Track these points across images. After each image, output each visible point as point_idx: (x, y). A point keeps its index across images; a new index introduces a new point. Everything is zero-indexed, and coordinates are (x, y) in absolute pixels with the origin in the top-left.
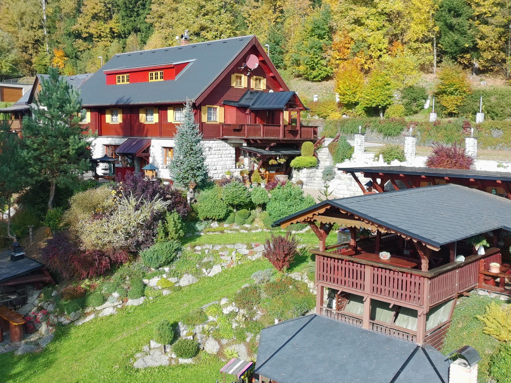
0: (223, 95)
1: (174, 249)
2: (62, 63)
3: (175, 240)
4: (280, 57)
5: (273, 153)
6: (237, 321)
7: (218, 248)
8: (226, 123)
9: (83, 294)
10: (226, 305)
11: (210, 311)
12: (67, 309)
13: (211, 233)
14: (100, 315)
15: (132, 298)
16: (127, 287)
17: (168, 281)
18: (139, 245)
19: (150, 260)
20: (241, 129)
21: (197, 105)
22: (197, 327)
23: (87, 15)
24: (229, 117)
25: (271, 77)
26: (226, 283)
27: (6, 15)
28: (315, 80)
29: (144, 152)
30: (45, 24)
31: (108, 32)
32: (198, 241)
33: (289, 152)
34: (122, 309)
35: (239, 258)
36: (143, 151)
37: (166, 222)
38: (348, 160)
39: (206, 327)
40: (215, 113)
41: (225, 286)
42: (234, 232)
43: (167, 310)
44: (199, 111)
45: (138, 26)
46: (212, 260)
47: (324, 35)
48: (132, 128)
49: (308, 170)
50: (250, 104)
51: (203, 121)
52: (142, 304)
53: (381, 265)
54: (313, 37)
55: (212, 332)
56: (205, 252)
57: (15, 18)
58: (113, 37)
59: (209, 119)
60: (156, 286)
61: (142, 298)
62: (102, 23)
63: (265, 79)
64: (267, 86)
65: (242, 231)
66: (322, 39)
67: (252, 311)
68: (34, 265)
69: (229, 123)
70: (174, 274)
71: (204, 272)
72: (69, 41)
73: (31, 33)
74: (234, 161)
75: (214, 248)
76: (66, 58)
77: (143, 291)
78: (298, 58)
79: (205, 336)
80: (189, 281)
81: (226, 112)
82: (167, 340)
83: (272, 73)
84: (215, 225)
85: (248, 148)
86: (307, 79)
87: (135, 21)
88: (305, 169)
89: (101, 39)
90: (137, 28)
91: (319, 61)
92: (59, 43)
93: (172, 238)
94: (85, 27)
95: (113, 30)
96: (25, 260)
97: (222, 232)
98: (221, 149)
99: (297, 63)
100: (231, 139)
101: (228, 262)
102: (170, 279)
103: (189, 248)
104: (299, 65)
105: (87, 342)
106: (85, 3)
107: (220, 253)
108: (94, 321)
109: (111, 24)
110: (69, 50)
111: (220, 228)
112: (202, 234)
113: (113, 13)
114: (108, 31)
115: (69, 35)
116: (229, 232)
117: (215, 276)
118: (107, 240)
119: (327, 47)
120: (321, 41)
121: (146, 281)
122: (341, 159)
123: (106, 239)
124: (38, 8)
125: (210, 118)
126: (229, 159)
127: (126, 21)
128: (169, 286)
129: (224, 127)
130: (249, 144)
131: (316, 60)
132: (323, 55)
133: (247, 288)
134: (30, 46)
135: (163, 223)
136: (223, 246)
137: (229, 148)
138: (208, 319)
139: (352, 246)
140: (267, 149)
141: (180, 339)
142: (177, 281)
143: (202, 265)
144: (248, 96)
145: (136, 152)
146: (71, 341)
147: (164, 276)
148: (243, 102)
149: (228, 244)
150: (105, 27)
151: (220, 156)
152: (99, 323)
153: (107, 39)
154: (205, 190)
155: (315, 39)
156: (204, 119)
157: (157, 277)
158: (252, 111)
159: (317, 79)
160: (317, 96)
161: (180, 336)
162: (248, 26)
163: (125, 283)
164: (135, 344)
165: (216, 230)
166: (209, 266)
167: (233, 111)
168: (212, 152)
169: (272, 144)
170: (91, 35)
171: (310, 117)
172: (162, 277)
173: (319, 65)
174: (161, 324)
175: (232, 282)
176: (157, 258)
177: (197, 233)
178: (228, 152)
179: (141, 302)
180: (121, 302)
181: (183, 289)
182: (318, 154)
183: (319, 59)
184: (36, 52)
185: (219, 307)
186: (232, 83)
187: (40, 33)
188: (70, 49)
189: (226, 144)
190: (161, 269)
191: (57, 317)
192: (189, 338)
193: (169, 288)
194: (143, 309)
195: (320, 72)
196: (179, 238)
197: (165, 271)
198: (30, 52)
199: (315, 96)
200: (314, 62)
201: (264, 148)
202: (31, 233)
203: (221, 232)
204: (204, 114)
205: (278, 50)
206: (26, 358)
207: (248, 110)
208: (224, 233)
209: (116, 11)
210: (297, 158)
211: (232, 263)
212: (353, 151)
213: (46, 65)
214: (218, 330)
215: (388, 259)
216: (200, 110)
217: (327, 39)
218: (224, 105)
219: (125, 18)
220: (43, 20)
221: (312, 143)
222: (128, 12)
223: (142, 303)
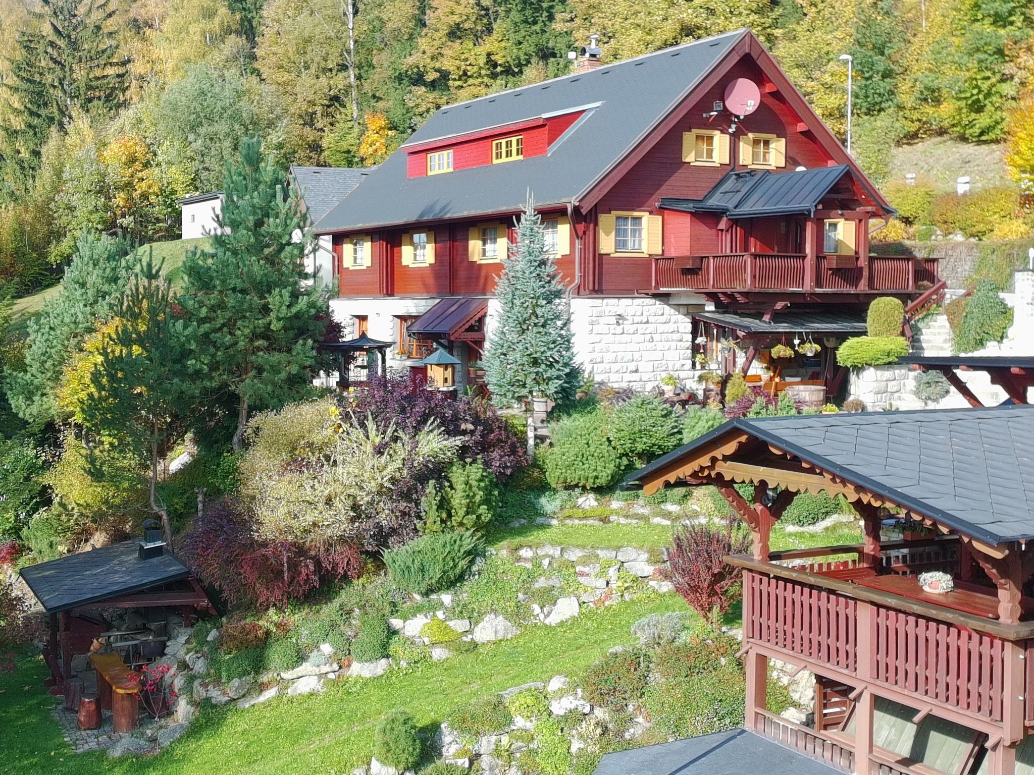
0: (661, 185)
1: (462, 551)
2: (381, 144)
3: (467, 529)
4: (886, 85)
5: (783, 328)
6: (581, 736)
7: (574, 555)
8: (667, 255)
9: (261, 640)
10: (561, 694)
11: (517, 704)
12: (228, 670)
13: (577, 521)
14: (289, 691)
15: (360, 660)
16: (353, 634)
17: (447, 627)
18: (383, 537)
19: (406, 573)
20: (700, 269)
21: (584, 211)
22: (484, 740)
23: (437, 30)
24: (673, 240)
25: (800, 132)
26: (580, 642)
27: (274, 49)
28: (983, 138)
29: (471, 329)
30: (352, 59)
31: (482, 65)
32: (534, 536)
33: (835, 326)
34: (335, 683)
35: (626, 585)
36: (466, 326)
37: (447, 484)
38: (996, 343)
39: (505, 740)
40: (636, 232)
41: (578, 648)
42: (634, 521)
43: (430, 693)
44: (592, 226)
45: (550, 45)
46: (558, 585)
47: (1010, 15)
48: (453, 274)
49: (879, 373)
50: (730, 206)
51: (602, 252)
52: (382, 676)
53: (917, 609)
54: (978, 24)
55: (518, 755)
56: (541, 563)
57: (291, 54)
58: (494, 76)
59: (620, 244)
60: (420, 637)
61: (383, 661)
62: (471, 45)
63: (784, 140)
64: (787, 158)
65: (657, 520)
66: (1004, 27)
67: (622, 715)
68: (175, 569)
69: (672, 253)
70: (461, 612)
71: (536, 613)
72: (398, 91)
73: (323, 81)
74: (690, 351)
75: (566, 556)
76: (390, 132)
77: (385, 646)
78: (935, 84)
79: (500, 763)
80: (496, 632)
81: (666, 227)
82: (403, 759)
83: (802, 124)
84: (589, 501)
85: (717, 316)
86: (963, 139)
87: (543, 31)
88: (872, 369)
89: (466, 81)
90: (548, 48)
91: (994, 85)
92: (380, 99)
93: (461, 524)
94: (432, 58)
95: (493, 58)
96: (165, 558)
97: (605, 520)
98: (651, 319)
99: (932, 96)
100: (678, 294)
101: (598, 592)
102: (451, 623)
103: (504, 553)
104: (937, 101)
105: (248, 746)
106: (434, 4)
107: (578, 569)
108: (274, 704)
109: (490, 44)
110: (397, 113)
111: (600, 510)
112: (554, 522)
113: (495, 20)
114: (482, 61)
115: (399, 78)
116: (623, 521)
117: (562, 624)
118: (310, 518)
119: (1017, 47)
120: (1002, 32)
121: (396, 623)
122: (972, 342)
123: (307, 517)
124: (338, 26)
125: (625, 243)
126: (673, 345)
127: (523, 33)
128: (446, 639)
129: (661, 263)
130: (720, 306)
131: (985, 86)
132: (1008, 68)
133: (615, 655)
134: (319, 109)
135: (440, 488)
136: (587, 551)
137: (673, 319)
138: (511, 722)
139: (868, 554)
140: (766, 318)
141: (438, 762)
142: (468, 628)
143: (532, 595)
144: (729, 185)
145: (451, 329)
146: (218, 742)
147: (440, 615)
148: (714, 202)
149: (602, 549)
150: (477, 54)
151: (648, 337)
152: (283, 708)
153: (480, 80)
154: (575, 415)
155: (987, 27)
156: (607, 244)
157: (422, 616)
158: (736, 222)
159: (992, 136)
160: (967, 179)
161: (440, 755)
162: (805, 15)
163: (350, 624)
164: (339, 763)
165: (588, 514)
166: (548, 598)
167: (683, 225)
168: (627, 327)
169: (779, 306)
170: (444, 76)
171: (940, 237)
172: (435, 615)
173: (994, 99)
174: (390, 719)
175: (596, 641)
176: (422, 570)
177: (539, 520)
178: (671, 327)
179: (380, 671)
180: (335, 667)
181: (481, 650)
182: (924, 331)
183: (994, 80)
184: (332, 124)
185: (542, 696)
186: (684, 154)
187: (340, 81)
188: (400, 111)
189: (666, 307)
190: (433, 597)
191: (207, 686)
192: (460, 762)
193: (447, 644)
194: (381, 688)
195: (998, 115)
196: (479, 526)
197: (442, 603)
198: (319, 125)
199: (961, 180)
200: (980, 91)
201: (759, 316)
202: (200, 506)
203: (601, 520)
204: (607, 234)
205: (881, 67)
206: (125, 766)
207: (725, 219)
208: (609, 522)
209: (502, 14)
210: (852, 341)
211: (608, 596)
212: (1011, 321)
213: (349, 152)
214: (533, 753)
215: (942, 591)
216: (596, 224)
217: (1019, 24)
218: (661, 210)
219: (521, 26)
220: (349, 53)
221: (897, 301)
222: (528, 12)
223: (382, 672)
